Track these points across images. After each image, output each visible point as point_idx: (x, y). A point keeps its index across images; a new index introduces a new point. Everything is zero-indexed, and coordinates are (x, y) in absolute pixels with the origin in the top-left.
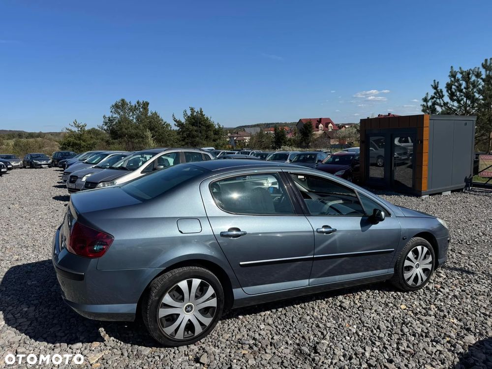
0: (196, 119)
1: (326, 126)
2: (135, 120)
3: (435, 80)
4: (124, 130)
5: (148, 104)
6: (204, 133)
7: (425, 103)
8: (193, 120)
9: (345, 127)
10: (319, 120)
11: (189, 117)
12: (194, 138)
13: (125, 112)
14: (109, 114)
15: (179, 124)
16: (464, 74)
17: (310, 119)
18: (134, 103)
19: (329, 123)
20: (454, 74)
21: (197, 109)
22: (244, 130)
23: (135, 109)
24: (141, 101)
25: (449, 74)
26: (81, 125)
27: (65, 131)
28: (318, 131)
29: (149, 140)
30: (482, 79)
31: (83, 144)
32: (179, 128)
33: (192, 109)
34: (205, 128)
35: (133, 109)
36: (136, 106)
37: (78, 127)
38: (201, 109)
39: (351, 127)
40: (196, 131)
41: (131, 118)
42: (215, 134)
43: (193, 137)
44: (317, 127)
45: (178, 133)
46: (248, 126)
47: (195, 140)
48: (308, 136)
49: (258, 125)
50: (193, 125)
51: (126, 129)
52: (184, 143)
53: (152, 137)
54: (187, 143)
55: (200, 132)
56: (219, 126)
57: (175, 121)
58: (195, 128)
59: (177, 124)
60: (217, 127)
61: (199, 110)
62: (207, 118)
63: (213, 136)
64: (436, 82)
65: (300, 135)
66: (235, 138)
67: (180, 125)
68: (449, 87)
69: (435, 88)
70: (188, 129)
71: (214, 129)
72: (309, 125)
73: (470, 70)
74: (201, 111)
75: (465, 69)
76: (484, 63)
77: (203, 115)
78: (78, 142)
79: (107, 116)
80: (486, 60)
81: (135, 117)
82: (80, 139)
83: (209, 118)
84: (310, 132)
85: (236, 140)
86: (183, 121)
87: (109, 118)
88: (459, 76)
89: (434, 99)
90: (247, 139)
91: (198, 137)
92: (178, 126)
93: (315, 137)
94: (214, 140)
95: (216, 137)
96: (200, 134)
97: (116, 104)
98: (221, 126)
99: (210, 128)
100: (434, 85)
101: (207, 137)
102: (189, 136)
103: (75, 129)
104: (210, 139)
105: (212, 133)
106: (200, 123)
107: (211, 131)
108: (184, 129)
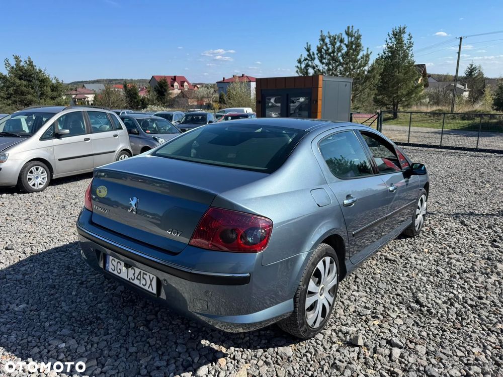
0: (24, 71)
1: (182, 85)
3: (307, 43)
6: (37, 89)
7: (299, 65)
8: (19, 72)
9: (197, 87)
10: (173, 78)
11: (13, 68)
12: (23, 95)
16: (332, 38)
17: (165, 77)
19: (184, 82)
20: (323, 38)
21: (24, 59)
22: (84, 86)
25: (320, 38)
28: (174, 90)
30: (345, 44)
33: (16, 58)
34: (38, 83)
38: (30, 58)
39: (202, 87)
40: (25, 86)
42: (52, 91)
43: (22, 93)
44: (173, 86)
46: (86, 82)
47: (26, 98)
48: (164, 95)
49: (98, 82)
50: (20, 78)
54: (15, 102)
55: (32, 88)
56: (57, 80)
58: (24, 83)
60: (54, 81)
61: (27, 60)
62: (40, 71)
63: (50, 93)
64: (309, 44)
65: (155, 93)
66: (73, 96)
68: (319, 50)
69: (308, 50)
70: (14, 84)
71: (51, 84)
72: (164, 83)
73: (336, 35)
74: (31, 62)
75: (332, 34)
76: (347, 30)
77: (33, 67)
80: (348, 27)
83: (43, 70)
84: (166, 90)
85: (74, 98)
86: (5, 73)
88: (327, 40)
89: (307, 61)
90: (91, 98)
91: (29, 93)
93: (172, 96)
94: (53, 98)
95: (55, 94)
96: (32, 91)
98: (60, 81)
99: (46, 83)
100: (307, 48)
101: (42, 94)
102: (16, 92)
104: (47, 96)
105: (49, 89)
106: (30, 76)
107: (47, 86)
108: (8, 84)
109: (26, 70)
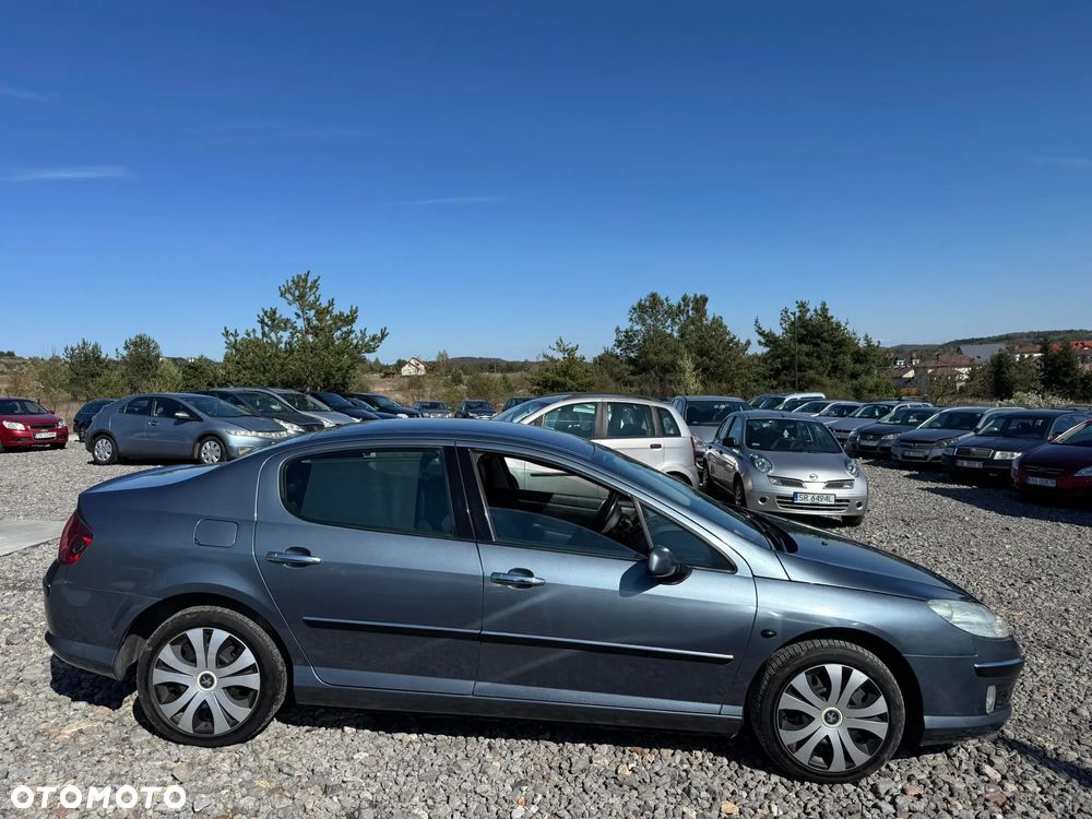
0: (810, 328)
2: (675, 335)
4: (652, 356)
5: (705, 300)
6: (827, 358)
8: (802, 329)
11: (793, 323)
12: (801, 371)
13: (656, 320)
14: (625, 325)
15: (769, 339)
18: (675, 301)
21: (814, 305)
22: (959, 350)
23: (680, 311)
24: (691, 295)
26: (570, 346)
27: (541, 359)
29: (687, 375)
31: (570, 383)
32: (766, 350)
34: (829, 347)
35: (674, 313)
36: (679, 306)
37: (564, 351)
38: (824, 304)
40: (807, 355)
41: (669, 331)
42: (856, 361)
43: (801, 368)
45: (764, 359)
50: (801, 340)
51: (655, 354)
52: (775, 383)
53: (695, 370)
54: (783, 383)
55: (819, 357)
56: (869, 342)
57: (760, 334)
58: (806, 348)
59: (763, 341)
60: (862, 344)
61: (819, 307)
62: (839, 325)
63: (850, 366)
66: (930, 371)
67: (771, 342)
70: (787, 351)
71: (853, 349)
74: (824, 310)
77: (828, 319)
78: (561, 379)
79: (623, 329)
81: (676, 328)
82: (565, 373)
83: (843, 324)
85: (932, 375)
86: (779, 332)
87: (627, 332)
90: (963, 374)
91: (811, 367)
92: (766, 345)
94: (854, 376)
95: (859, 367)
96: (817, 362)
97: (640, 305)
98: (875, 343)
99: (845, 348)
101: (835, 369)
102: (788, 366)
103: (559, 356)
104: (843, 372)
105: (848, 359)
106: (819, 336)
107: (845, 353)
108: (780, 351)
109: (813, 326)
